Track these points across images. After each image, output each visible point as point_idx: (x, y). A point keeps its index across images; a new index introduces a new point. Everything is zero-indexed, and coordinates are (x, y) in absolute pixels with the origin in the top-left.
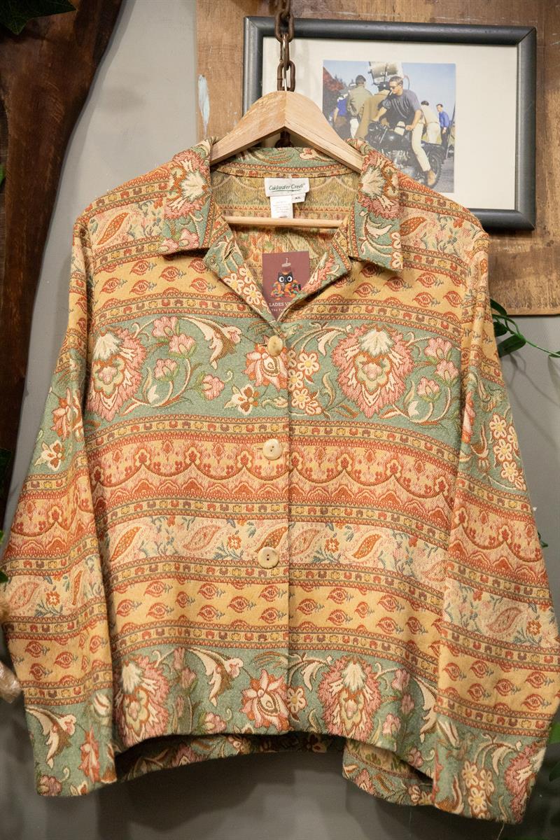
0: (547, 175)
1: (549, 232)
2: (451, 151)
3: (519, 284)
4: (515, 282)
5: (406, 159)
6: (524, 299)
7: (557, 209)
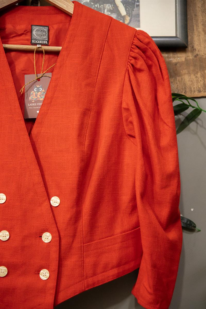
0: (194, 16)
1: (195, 49)
2: (138, 4)
3: (179, 80)
4: (176, 78)
5: (112, 9)
6: (182, 89)
7: (200, 36)
